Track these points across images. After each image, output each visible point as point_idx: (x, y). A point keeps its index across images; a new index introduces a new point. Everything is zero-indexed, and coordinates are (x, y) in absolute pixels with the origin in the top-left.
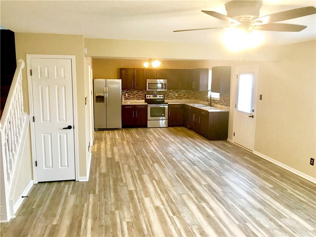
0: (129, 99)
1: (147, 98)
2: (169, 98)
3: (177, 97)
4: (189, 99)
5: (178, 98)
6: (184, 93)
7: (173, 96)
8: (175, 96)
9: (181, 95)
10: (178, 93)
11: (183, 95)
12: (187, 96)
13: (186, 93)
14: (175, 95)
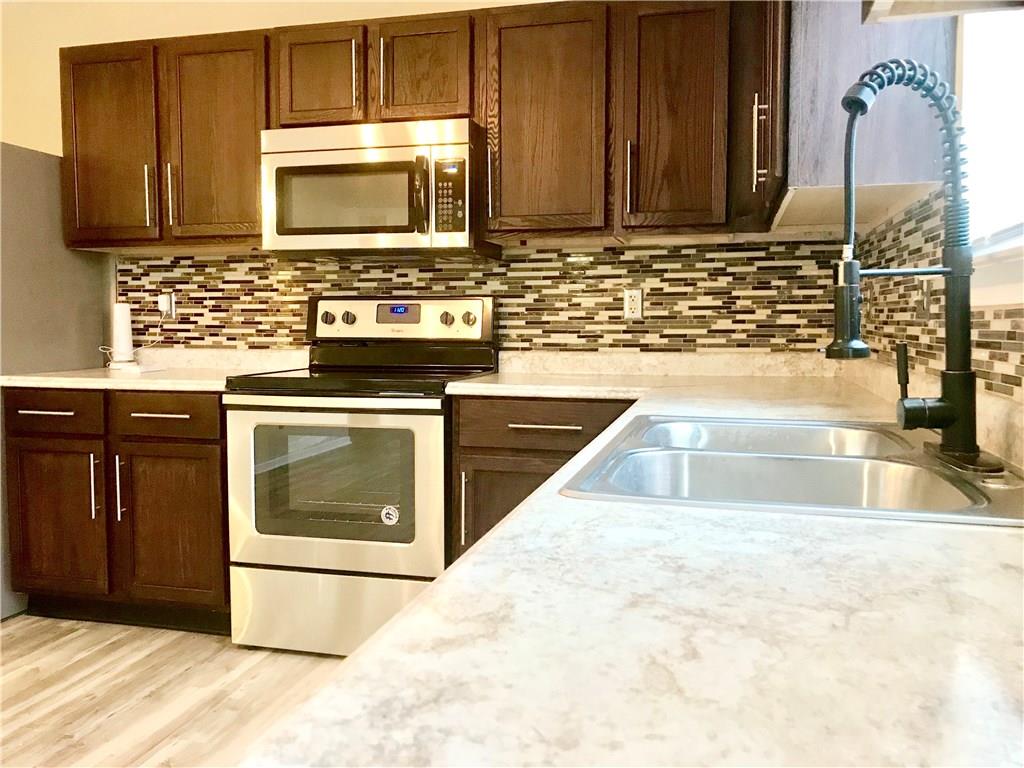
0: (187, 341)
1: (323, 331)
2: (555, 338)
3: (639, 327)
4: (776, 349)
5: (652, 339)
6: (723, 282)
7: (589, 318)
8: (614, 320)
9: (682, 306)
10: (653, 282)
11: (708, 301)
12: (762, 314)
13: (739, 279)
14: (618, 303)
